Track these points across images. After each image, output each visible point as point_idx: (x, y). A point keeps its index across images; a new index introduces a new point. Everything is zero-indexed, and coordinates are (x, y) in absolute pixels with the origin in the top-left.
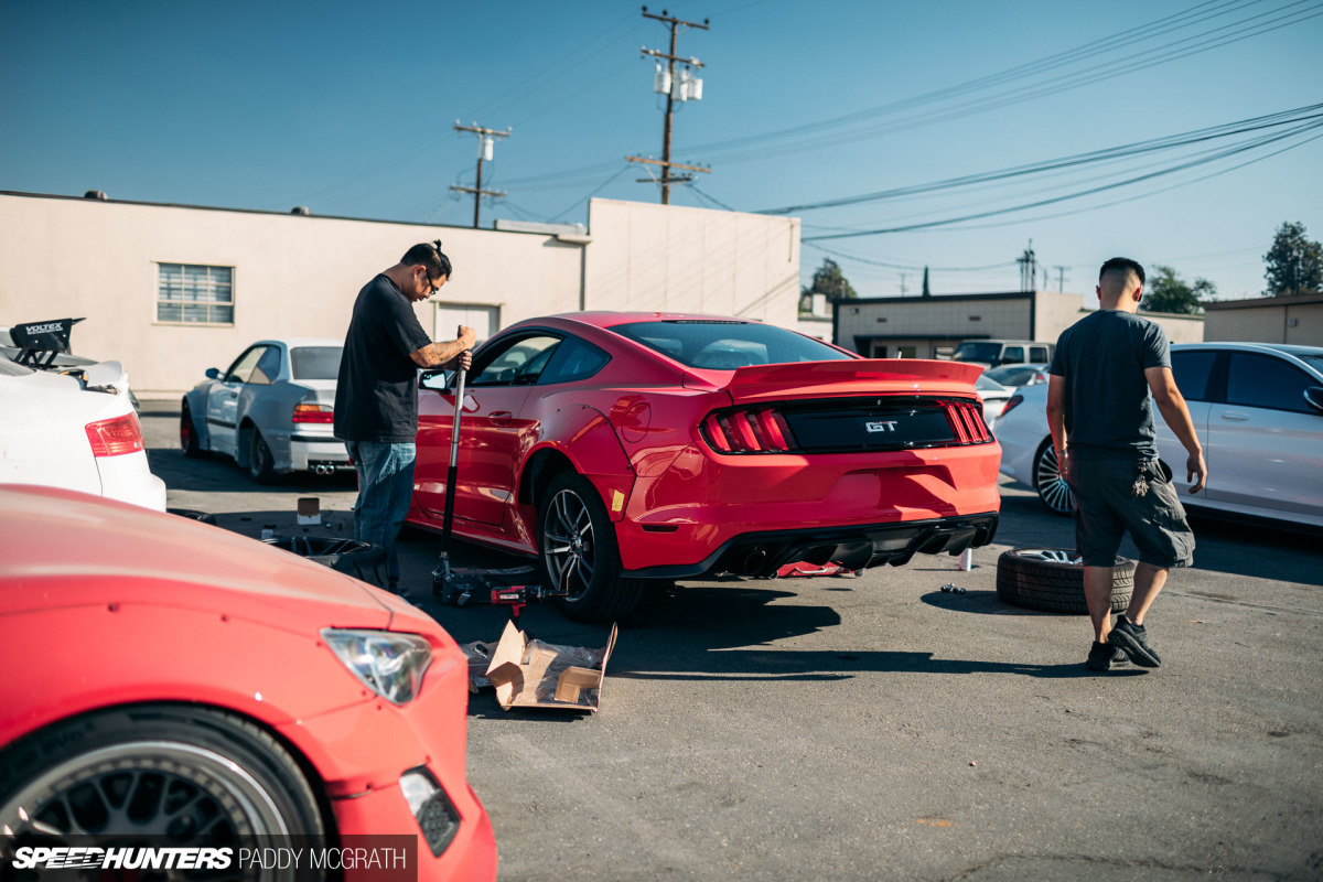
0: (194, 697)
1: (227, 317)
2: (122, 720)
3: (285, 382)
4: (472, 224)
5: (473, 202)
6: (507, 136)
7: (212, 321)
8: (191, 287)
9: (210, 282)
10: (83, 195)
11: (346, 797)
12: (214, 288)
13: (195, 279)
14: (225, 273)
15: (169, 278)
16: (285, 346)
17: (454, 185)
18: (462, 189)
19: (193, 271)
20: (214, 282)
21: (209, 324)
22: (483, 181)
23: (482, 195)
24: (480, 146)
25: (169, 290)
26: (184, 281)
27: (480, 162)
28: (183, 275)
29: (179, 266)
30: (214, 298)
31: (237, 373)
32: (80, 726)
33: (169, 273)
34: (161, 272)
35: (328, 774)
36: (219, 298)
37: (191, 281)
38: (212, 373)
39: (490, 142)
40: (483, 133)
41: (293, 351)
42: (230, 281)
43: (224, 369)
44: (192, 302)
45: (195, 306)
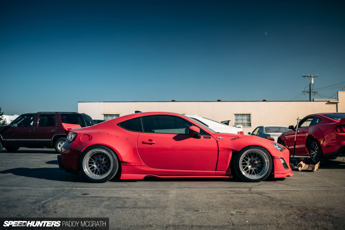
0: (259, 145)
1: (249, 125)
2: (253, 147)
3: (264, 133)
4: (309, 100)
5: (309, 94)
6: (317, 77)
7: (246, 126)
8: (242, 119)
9: (245, 118)
10: (217, 101)
11: (274, 159)
12: (246, 119)
13: (242, 117)
14: (249, 115)
15: (237, 117)
16: (264, 127)
17: (304, 91)
18: (306, 92)
19: (242, 115)
20: (246, 118)
21: (246, 127)
22: (311, 89)
23: (311, 93)
24: (310, 80)
25: (237, 120)
26: (240, 118)
27: (310, 84)
28: (240, 116)
29: (239, 114)
30: (246, 121)
31: (254, 133)
32: (249, 147)
33: (237, 116)
34: (235, 116)
35: (272, 155)
36: (247, 121)
37: (242, 118)
38: (249, 133)
39: (313, 79)
40: (310, 77)
41: (265, 128)
42: (250, 117)
43: (251, 132)
44: (242, 122)
45: (242, 123)
